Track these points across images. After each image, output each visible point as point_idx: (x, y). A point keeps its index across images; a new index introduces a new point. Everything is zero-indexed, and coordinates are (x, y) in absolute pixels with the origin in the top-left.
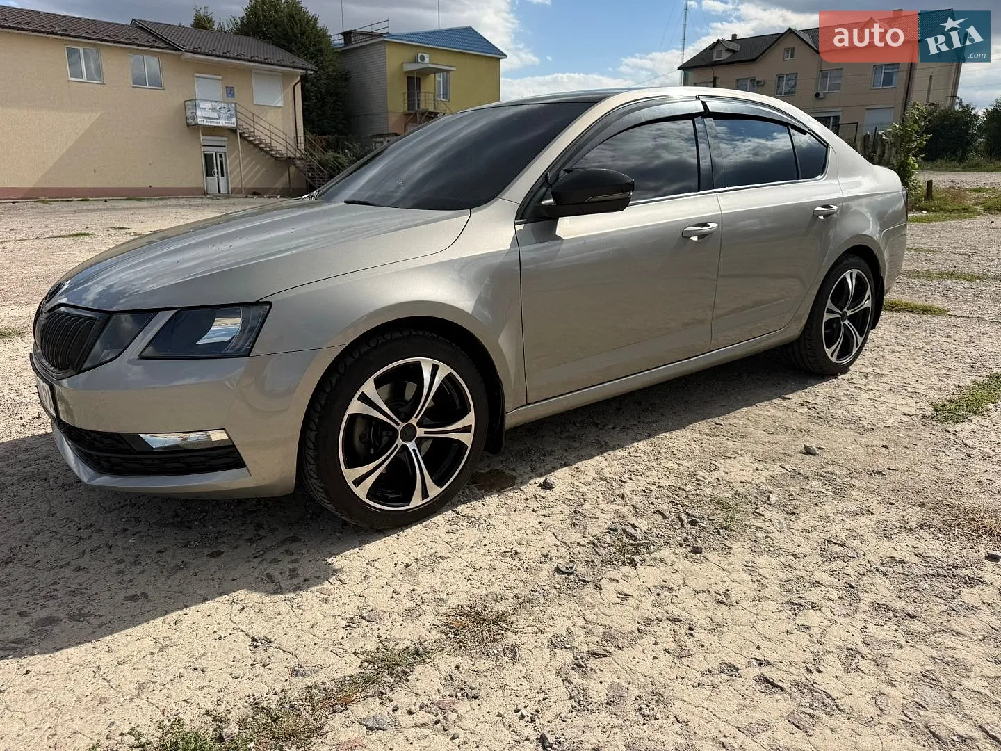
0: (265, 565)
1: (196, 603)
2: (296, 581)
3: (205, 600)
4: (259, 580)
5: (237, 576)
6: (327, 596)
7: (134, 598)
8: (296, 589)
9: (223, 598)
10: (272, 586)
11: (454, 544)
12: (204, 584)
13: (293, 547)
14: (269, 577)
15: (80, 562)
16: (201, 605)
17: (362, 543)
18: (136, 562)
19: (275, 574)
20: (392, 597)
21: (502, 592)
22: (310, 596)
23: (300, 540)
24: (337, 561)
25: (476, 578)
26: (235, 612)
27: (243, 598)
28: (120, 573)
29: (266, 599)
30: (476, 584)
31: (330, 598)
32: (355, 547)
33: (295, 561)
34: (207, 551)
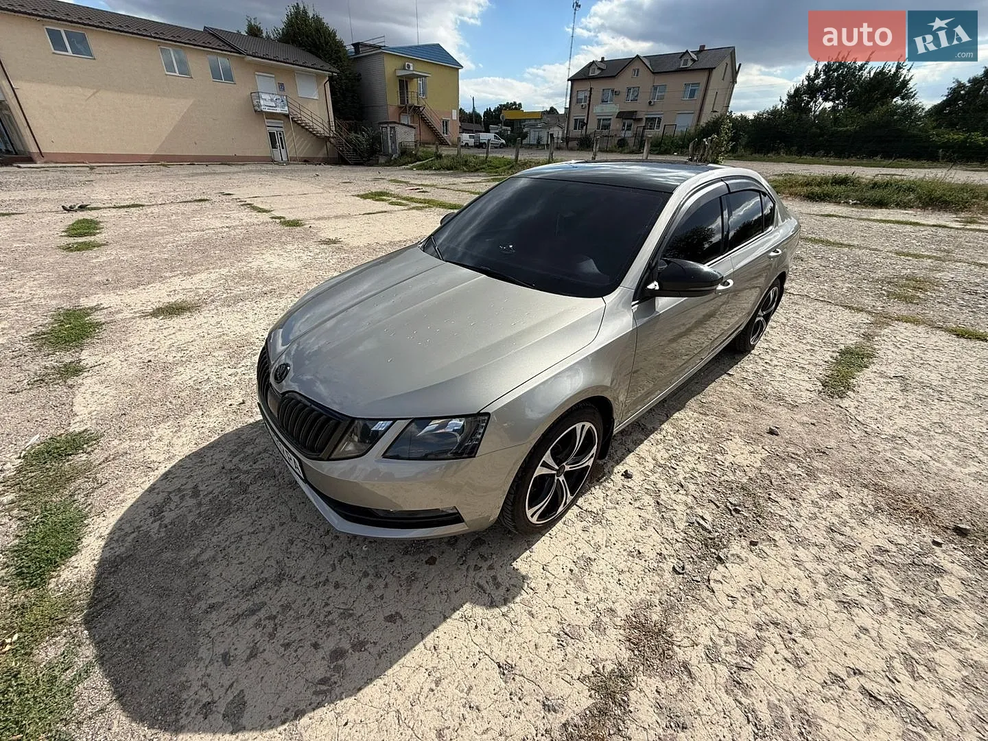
0: (472, 573)
1: (440, 623)
2: (502, 591)
3: (445, 618)
4: (474, 590)
5: (457, 587)
6: (530, 609)
7: (391, 619)
8: (505, 602)
9: (457, 615)
10: (486, 599)
11: (592, 543)
12: (437, 598)
13: (483, 549)
14: (479, 586)
15: (337, 576)
16: (444, 625)
17: (529, 545)
18: (378, 576)
19: (483, 582)
20: (577, 609)
21: (648, 597)
22: (517, 608)
23: (484, 542)
24: (520, 564)
25: (623, 581)
26: (473, 631)
27: (471, 614)
28: (370, 587)
29: (489, 613)
30: (628, 590)
31: (534, 612)
32: (526, 549)
33: (491, 568)
34: (425, 557)
